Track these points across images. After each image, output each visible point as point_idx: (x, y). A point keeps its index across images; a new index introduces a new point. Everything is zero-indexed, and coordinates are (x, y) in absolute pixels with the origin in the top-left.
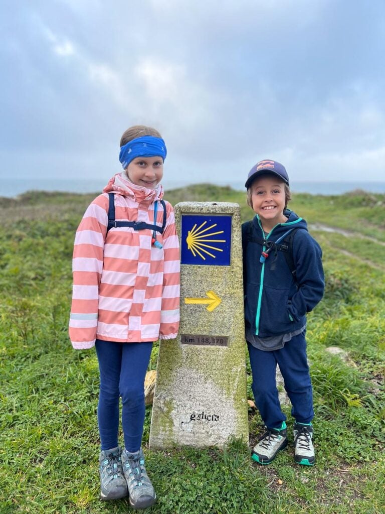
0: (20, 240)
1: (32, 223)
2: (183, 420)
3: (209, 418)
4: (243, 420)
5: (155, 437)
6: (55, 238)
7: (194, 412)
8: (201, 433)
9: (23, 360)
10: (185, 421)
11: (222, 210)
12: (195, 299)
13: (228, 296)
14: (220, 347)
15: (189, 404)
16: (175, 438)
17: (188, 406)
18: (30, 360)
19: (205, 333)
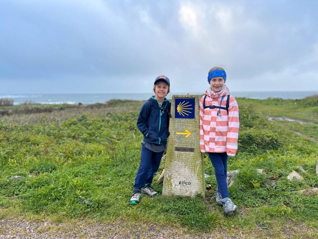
0: (108, 122)
1: (114, 114)
2: (176, 184)
3: (187, 183)
4: (201, 185)
5: (165, 191)
6: (125, 122)
7: (180, 181)
8: (184, 190)
9: (112, 166)
10: (177, 184)
11: (191, 96)
12: (180, 132)
13: (194, 131)
14: (191, 153)
15: (178, 177)
16: (173, 192)
17: (178, 178)
18: (115, 167)
19: (185, 147)
